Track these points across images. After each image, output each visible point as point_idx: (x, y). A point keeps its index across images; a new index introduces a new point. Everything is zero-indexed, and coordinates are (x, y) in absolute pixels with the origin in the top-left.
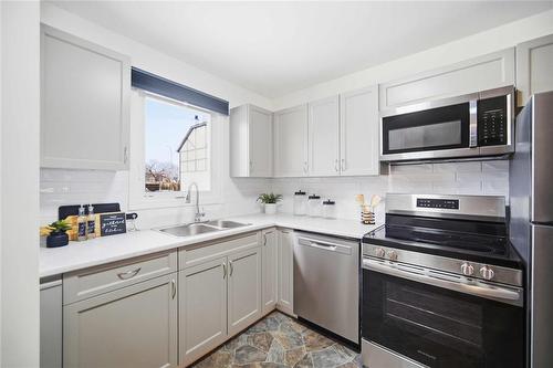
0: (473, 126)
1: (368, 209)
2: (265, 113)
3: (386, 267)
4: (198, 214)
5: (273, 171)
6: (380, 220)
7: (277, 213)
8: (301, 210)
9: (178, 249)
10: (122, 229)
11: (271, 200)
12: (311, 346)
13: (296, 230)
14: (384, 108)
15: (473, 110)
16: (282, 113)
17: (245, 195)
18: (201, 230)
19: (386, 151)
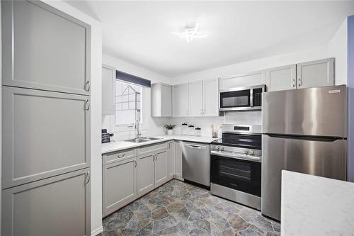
0: (251, 98)
1: (215, 131)
2: (168, 86)
3: (220, 153)
4: (138, 135)
5: (172, 113)
6: (220, 136)
7: (173, 134)
8: (185, 132)
9: (137, 147)
10: (109, 141)
11: (170, 128)
12: (190, 190)
13: (183, 141)
14: (221, 88)
15: (251, 92)
16: (176, 86)
17: (158, 125)
18: (141, 141)
19: (222, 107)
